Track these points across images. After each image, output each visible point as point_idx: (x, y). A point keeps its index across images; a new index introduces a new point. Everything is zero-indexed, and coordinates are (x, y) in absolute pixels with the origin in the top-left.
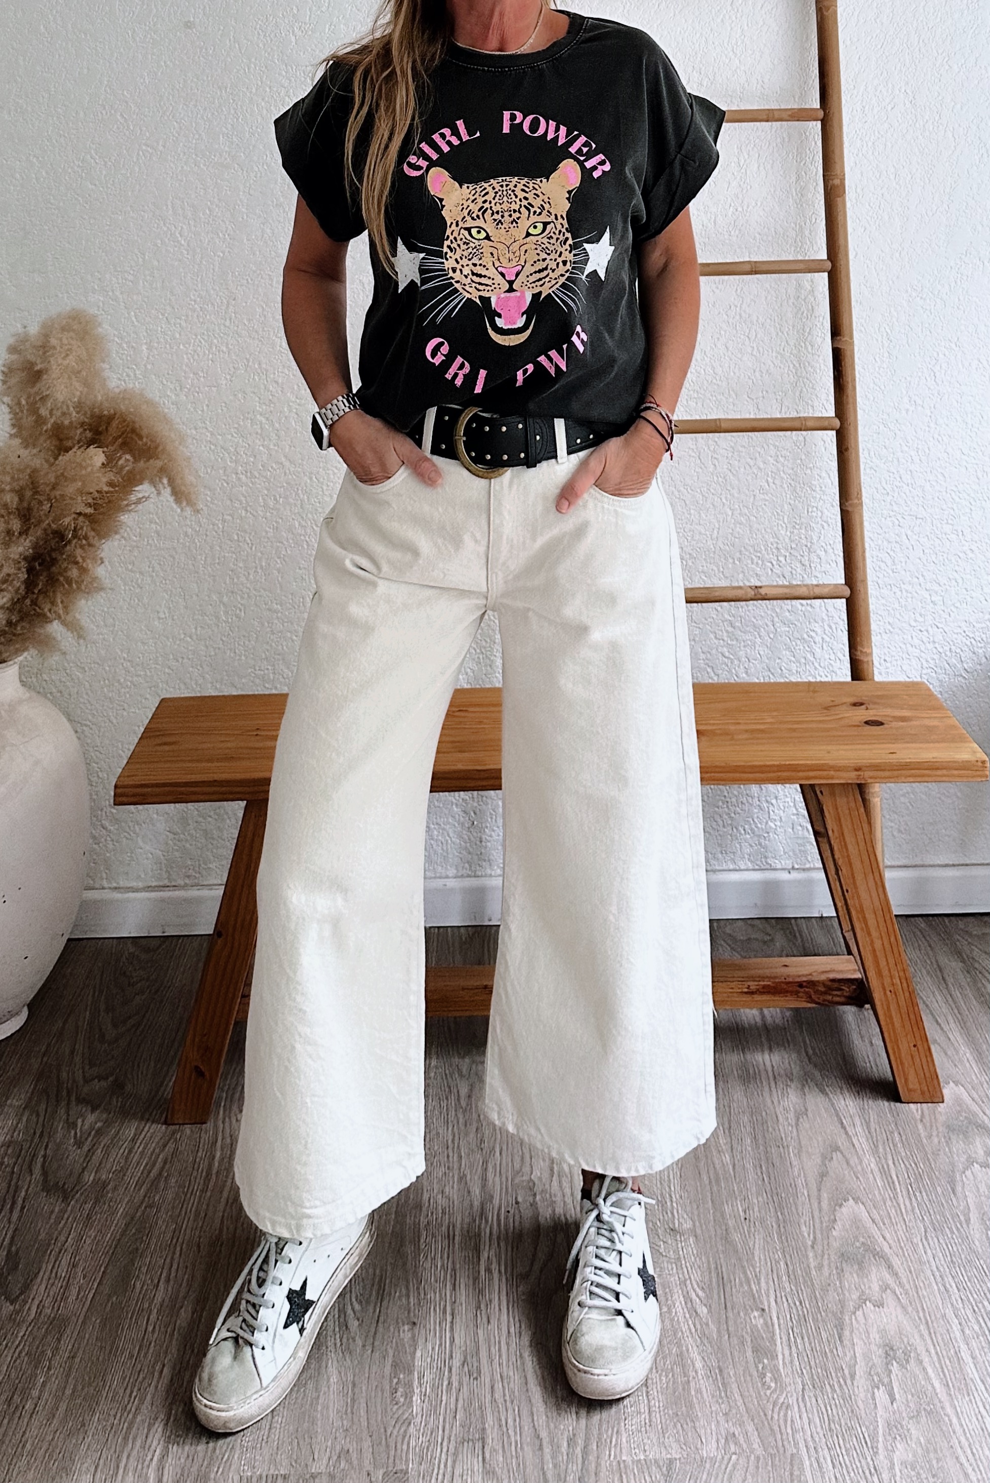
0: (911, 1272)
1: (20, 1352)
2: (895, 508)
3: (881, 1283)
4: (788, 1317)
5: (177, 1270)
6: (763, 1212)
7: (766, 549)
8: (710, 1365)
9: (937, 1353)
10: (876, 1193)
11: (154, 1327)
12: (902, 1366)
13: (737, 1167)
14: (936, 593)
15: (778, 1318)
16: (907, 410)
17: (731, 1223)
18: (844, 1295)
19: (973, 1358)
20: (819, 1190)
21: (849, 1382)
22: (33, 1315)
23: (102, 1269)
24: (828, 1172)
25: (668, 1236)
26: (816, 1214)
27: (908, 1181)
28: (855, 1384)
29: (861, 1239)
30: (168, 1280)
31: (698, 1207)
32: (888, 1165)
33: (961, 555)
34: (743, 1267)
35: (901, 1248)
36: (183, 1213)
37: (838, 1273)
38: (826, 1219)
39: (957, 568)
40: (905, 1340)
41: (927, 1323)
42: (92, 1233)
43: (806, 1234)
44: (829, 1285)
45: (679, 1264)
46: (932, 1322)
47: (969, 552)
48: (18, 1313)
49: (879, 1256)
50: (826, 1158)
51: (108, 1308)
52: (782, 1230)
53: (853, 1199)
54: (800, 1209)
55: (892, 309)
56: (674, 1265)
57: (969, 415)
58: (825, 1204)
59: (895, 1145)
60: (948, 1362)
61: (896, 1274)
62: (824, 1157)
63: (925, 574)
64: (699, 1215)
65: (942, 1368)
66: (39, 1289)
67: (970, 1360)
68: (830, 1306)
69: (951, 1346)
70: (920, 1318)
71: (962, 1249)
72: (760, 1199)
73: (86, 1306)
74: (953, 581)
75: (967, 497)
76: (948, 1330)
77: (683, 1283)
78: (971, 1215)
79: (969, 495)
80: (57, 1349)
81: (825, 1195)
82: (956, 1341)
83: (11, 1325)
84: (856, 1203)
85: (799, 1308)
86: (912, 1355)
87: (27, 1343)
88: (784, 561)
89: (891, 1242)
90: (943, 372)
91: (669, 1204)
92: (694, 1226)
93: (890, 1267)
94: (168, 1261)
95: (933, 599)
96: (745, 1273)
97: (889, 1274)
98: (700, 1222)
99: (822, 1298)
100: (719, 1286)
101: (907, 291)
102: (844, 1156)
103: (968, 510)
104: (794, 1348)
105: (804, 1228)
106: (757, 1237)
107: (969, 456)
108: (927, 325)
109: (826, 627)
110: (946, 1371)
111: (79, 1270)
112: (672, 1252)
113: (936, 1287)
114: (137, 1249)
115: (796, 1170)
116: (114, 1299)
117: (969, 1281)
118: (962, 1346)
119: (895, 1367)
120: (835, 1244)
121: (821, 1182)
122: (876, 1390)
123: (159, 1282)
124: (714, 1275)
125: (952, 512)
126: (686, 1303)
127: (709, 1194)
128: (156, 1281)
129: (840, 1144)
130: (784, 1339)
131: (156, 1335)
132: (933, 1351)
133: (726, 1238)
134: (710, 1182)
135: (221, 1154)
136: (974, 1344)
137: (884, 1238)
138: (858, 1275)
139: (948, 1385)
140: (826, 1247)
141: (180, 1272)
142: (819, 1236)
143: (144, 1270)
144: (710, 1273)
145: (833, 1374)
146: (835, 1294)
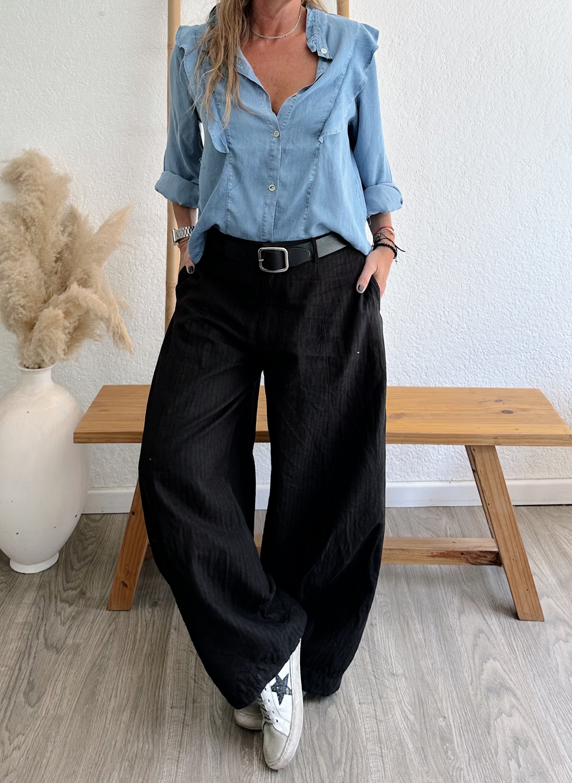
0: (527, 698)
1: (38, 733)
2: (513, 285)
3: (510, 704)
4: (459, 721)
5: (121, 691)
6: (442, 665)
7: (437, 308)
8: (416, 746)
9: (543, 742)
10: (506, 655)
11: (110, 721)
12: (524, 748)
13: (427, 640)
14: (535, 331)
15: (453, 722)
16: (520, 230)
17: (425, 671)
18: (490, 710)
19: (563, 745)
20: (473, 654)
21: (494, 756)
22: (43, 715)
23: (80, 690)
24: (477, 644)
25: (390, 677)
26: (472, 666)
27: (523, 650)
28: (498, 758)
29: (499, 681)
30: (116, 696)
31: (406, 662)
32: (511, 641)
33: (550, 311)
34: (433, 694)
35: (521, 685)
36: (122, 661)
37: (486, 698)
38: (478, 669)
39: (548, 318)
40: (525, 735)
41: (537, 726)
42: (73, 671)
43: (467, 677)
44: (481, 704)
45: (397, 692)
46: (540, 725)
47: (555, 309)
48: (36, 712)
49: (509, 689)
50: (476, 636)
51: (85, 710)
52: (454, 675)
53: (493, 658)
54: (463, 663)
55: (512, 172)
56: (394, 693)
57: (556, 233)
58: (477, 661)
59: (515, 630)
60: (549, 747)
61: (519, 699)
62: (475, 636)
63: (529, 321)
64: (407, 666)
65: (546, 750)
66: (46, 700)
67: (562, 747)
68: (482, 716)
69: (551, 738)
70: (533, 723)
71: (555, 686)
72: (440, 658)
73: (73, 710)
74: (546, 326)
75: (554, 278)
76: (549, 730)
77: (400, 702)
78: (559, 668)
79: (555, 277)
80: (58, 732)
81: (477, 657)
82: (554, 736)
83: (32, 718)
84: (494, 660)
85: (465, 717)
86: (529, 742)
87: (42, 729)
88: (447, 314)
89: (515, 682)
90: (541, 208)
91: (389, 660)
92: (404, 671)
93: (515, 695)
94: (115, 686)
95: (534, 335)
96: (434, 697)
97: (514, 699)
98: (407, 670)
99: (477, 711)
100: (419, 704)
101: (520, 162)
102: (486, 636)
103: (555, 286)
104: (463, 738)
105: (466, 674)
106: (440, 678)
107: (555, 255)
108: (532, 182)
109: (472, 351)
110: (548, 751)
111: (67, 691)
112: (392, 686)
113: (541, 707)
114: (98, 680)
115: (460, 644)
116: (87, 706)
117: (560, 703)
118: (557, 738)
119: (520, 749)
120: (484, 683)
121: (474, 649)
122: (510, 761)
123: (111, 697)
124: (417, 699)
125: (545, 286)
126: (402, 713)
127: (411, 655)
128: (109, 697)
129: (484, 629)
130: (457, 733)
131: (111, 725)
132: (541, 740)
133: (422, 678)
134: (412, 648)
135: (141, 631)
136: (564, 737)
137: (511, 680)
138: (497, 700)
139: (550, 759)
140: (478, 684)
141: (123, 693)
142: (474, 678)
143: (103, 690)
144: (414, 697)
145: (486, 752)
146: (485, 710)
